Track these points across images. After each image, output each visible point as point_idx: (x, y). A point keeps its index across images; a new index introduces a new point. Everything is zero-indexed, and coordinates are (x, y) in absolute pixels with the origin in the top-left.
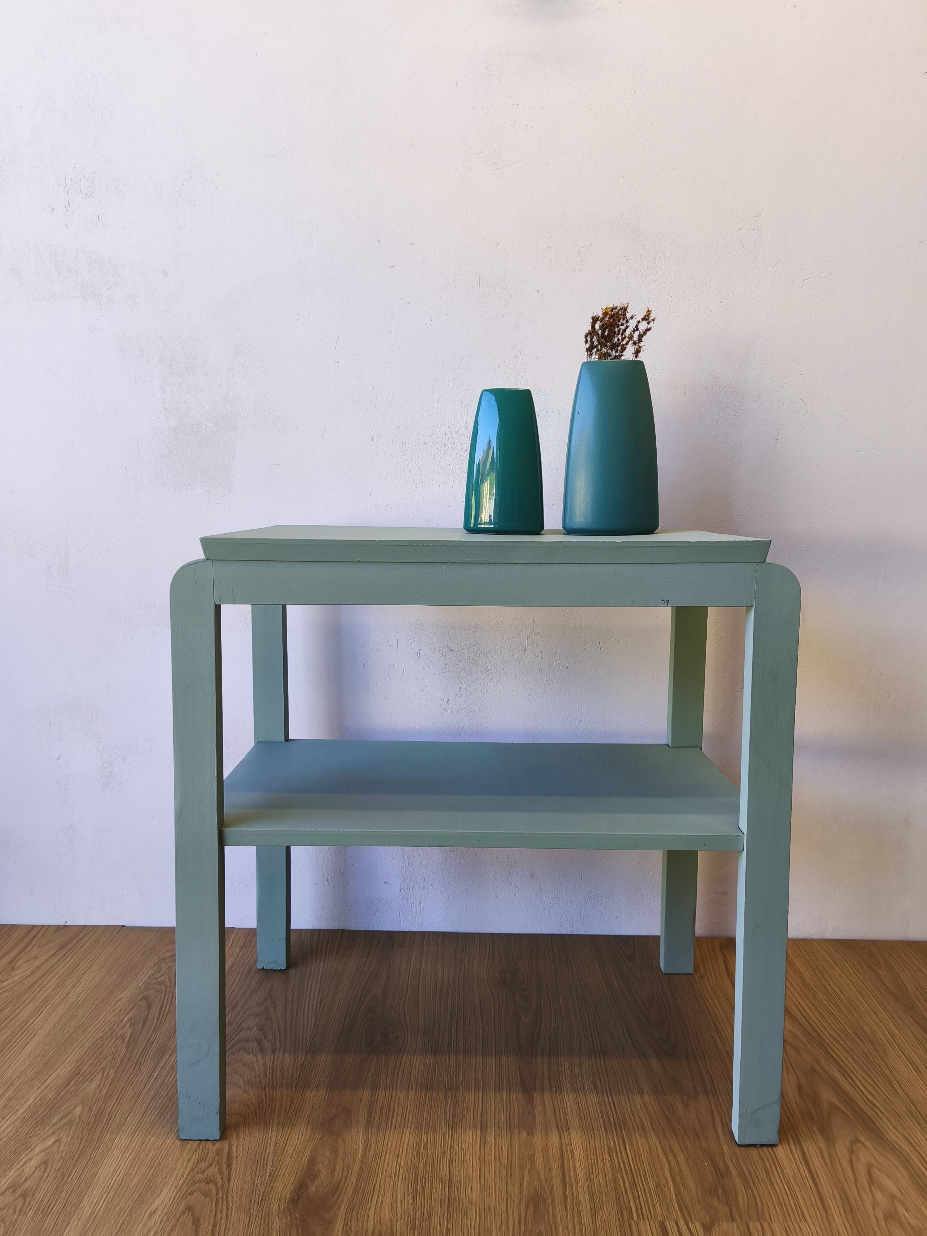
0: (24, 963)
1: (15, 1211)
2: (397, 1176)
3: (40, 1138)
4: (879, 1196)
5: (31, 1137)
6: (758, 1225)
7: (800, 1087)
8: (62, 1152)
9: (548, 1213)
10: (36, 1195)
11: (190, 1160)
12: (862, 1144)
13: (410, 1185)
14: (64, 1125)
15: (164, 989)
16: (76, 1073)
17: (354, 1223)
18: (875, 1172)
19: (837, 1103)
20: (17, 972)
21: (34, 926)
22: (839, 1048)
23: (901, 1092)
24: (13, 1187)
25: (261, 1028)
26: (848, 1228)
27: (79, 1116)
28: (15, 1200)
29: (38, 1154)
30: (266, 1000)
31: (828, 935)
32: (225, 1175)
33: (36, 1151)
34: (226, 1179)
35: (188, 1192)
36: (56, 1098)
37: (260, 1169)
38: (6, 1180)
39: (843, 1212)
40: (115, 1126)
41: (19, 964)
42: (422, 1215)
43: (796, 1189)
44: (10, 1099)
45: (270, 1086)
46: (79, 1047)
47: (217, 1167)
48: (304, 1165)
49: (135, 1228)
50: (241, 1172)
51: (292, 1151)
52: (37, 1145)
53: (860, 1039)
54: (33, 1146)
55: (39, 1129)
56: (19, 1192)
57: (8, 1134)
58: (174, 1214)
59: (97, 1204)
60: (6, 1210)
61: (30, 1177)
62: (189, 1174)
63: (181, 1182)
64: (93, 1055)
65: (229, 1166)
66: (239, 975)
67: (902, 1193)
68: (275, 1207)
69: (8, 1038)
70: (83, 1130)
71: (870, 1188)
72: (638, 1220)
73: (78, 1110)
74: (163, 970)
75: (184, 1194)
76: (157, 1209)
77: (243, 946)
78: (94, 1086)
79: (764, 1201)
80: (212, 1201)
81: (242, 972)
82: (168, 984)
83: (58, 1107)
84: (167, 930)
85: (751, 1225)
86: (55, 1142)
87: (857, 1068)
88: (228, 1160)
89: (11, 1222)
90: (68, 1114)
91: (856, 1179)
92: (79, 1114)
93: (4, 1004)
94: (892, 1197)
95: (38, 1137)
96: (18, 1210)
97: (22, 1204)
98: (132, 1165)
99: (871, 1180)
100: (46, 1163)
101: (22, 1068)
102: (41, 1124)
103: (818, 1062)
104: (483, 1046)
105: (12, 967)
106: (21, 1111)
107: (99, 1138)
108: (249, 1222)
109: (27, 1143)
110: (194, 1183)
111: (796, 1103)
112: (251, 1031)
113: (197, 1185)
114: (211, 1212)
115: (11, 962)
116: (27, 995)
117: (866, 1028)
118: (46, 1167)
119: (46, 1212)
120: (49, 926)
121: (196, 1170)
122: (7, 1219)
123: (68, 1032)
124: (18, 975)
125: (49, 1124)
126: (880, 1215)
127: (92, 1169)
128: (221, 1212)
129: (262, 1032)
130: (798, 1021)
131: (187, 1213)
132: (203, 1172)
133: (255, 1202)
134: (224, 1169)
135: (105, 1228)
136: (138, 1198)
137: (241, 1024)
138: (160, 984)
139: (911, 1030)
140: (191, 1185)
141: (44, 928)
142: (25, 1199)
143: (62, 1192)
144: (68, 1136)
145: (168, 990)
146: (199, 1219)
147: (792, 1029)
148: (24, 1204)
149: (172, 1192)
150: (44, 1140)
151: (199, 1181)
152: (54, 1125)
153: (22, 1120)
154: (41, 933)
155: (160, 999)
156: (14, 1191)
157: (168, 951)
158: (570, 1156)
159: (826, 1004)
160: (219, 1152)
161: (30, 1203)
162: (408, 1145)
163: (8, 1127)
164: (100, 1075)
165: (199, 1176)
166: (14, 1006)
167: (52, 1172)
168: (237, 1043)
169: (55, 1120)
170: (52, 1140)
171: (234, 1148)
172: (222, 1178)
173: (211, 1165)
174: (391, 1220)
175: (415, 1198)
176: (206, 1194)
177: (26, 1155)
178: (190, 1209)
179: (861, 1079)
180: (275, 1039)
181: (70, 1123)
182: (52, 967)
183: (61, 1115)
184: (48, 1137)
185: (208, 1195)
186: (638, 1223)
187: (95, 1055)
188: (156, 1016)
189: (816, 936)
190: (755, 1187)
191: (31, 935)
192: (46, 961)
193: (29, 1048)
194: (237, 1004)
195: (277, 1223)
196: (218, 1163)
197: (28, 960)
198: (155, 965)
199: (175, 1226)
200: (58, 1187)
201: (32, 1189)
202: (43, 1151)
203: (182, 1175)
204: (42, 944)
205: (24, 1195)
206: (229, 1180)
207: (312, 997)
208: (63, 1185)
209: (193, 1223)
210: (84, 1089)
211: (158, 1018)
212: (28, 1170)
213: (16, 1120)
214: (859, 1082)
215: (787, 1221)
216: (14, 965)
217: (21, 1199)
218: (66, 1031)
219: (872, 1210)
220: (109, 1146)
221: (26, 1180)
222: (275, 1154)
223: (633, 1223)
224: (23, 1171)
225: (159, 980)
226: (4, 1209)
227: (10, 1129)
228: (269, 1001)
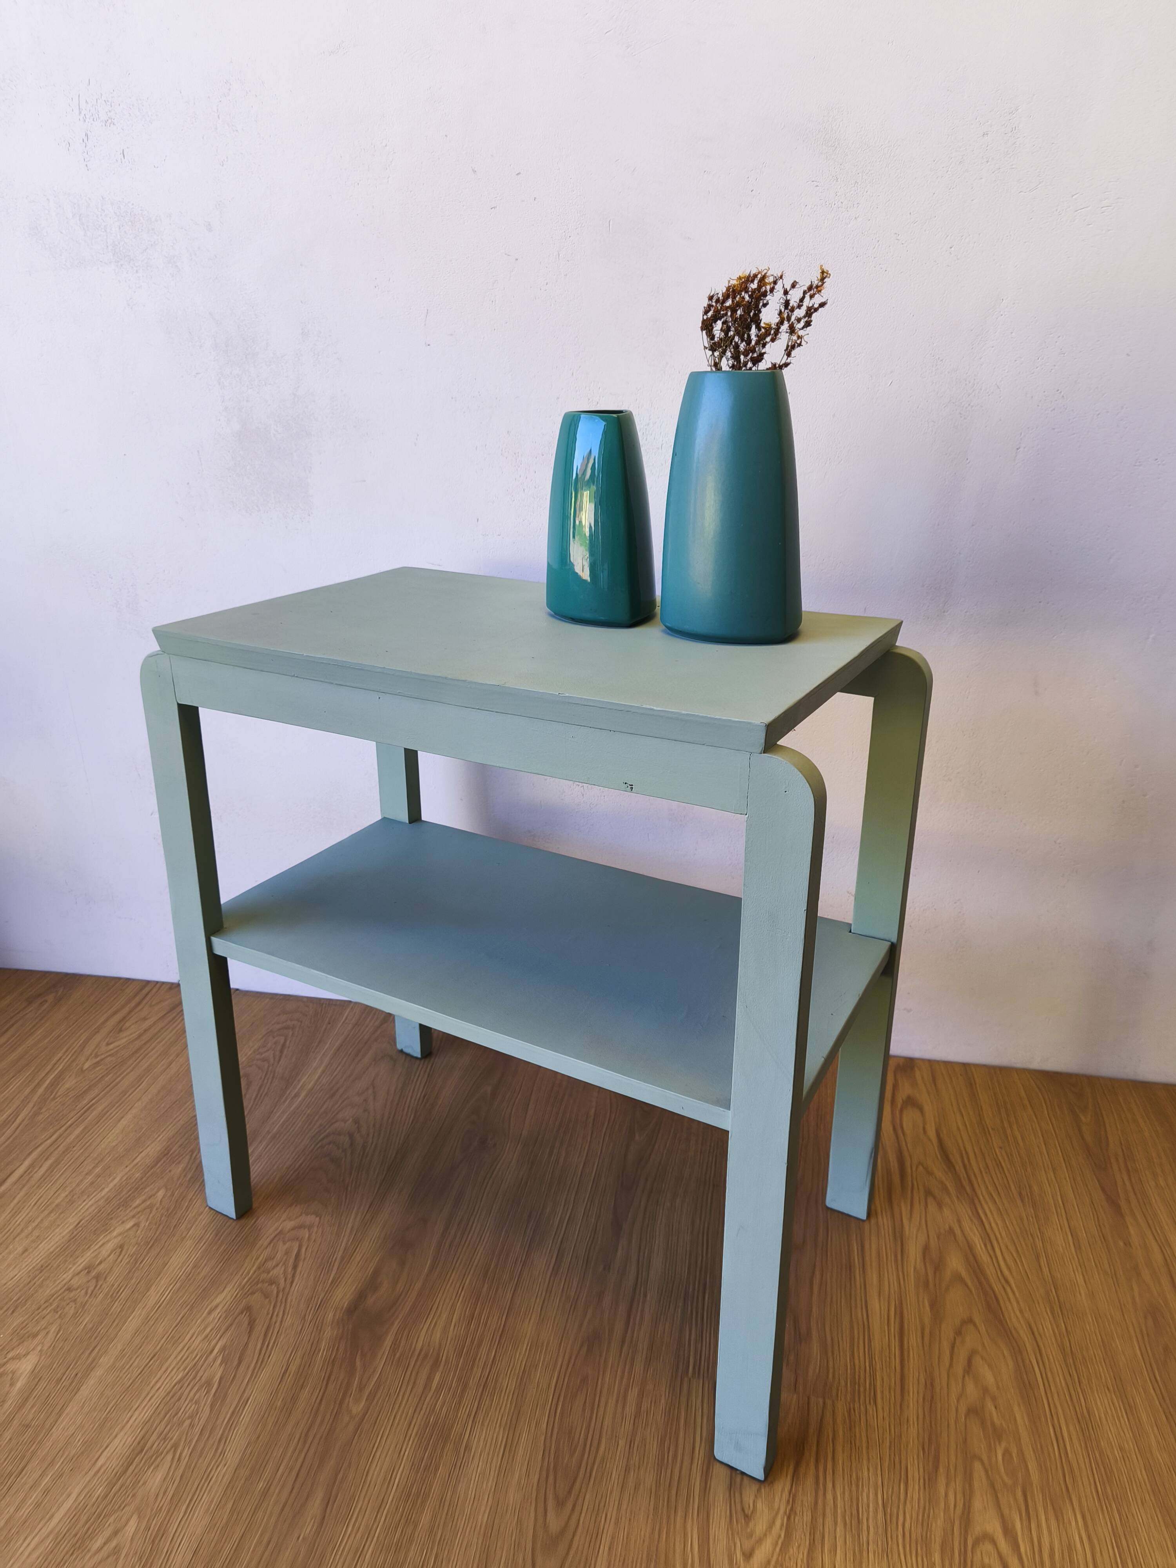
0: (133, 1024)
1: (86, 1293)
2: (457, 1299)
3: (120, 1220)
4: (971, 1388)
5: (111, 1219)
6: (821, 1401)
7: (926, 1249)
8: (139, 1237)
9: (601, 1356)
10: (108, 1279)
11: (258, 1258)
12: (975, 1325)
13: (468, 1309)
14: (144, 1209)
15: (266, 1066)
16: (165, 1153)
17: (403, 1342)
18: (978, 1361)
19: (964, 1274)
20: (124, 1034)
21: (148, 982)
22: (993, 1208)
23: (1046, 1270)
24: (89, 1268)
25: (356, 1121)
26: (921, 1416)
27: (161, 1201)
28: (88, 1281)
29: (115, 1237)
30: (367, 1089)
31: (1036, 1064)
32: (289, 1276)
33: (115, 1233)
34: (289, 1281)
35: (250, 1291)
36: (142, 1178)
37: (324, 1275)
38: (83, 1260)
39: (922, 1400)
40: (194, 1214)
41: (127, 1025)
42: (472, 1341)
43: (878, 1368)
44: (98, 1176)
45: (353, 1186)
46: (172, 1125)
47: (283, 1268)
48: (367, 1276)
49: (194, 1322)
50: (305, 1276)
51: (360, 1258)
52: (116, 1228)
53: (1022, 1201)
54: (112, 1229)
55: (121, 1211)
56: (93, 1274)
57: (90, 1214)
58: (232, 1313)
59: (162, 1294)
60: (79, 1291)
61: (105, 1259)
62: (255, 1272)
63: (246, 1280)
64: (184, 1135)
65: (295, 1267)
66: (345, 1059)
67: (998, 1388)
68: (331, 1316)
69: (105, 1108)
70: (161, 1217)
71: (964, 1377)
72: (692, 1376)
73: (161, 1194)
74: (269, 1045)
75: (246, 1294)
76: (217, 1306)
77: (356, 1024)
78: (180, 1169)
79: (837, 1376)
80: (271, 1304)
81: (350, 1054)
82: (272, 1061)
83: (142, 1189)
84: (281, 997)
85: (813, 1399)
86: (134, 1225)
87: (1004, 1234)
88: (295, 1261)
89: (82, 1303)
90: (150, 1198)
91: (951, 1365)
92: (161, 1197)
93: (107, 1069)
94: (985, 1390)
95: (118, 1220)
96: (89, 1292)
97: (94, 1286)
98: (201, 1259)
99: (969, 1367)
100: (121, 1247)
101: (114, 1144)
102: (123, 1206)
103: (959, 1221)
104: (584, 1163)
105: (119, 1029)
106: (107, 1190)
107: (175, 1226)
108: (301, 1329)
109: (107, 1224)
110: (257, 1283)
111: (915, 1268)
112: (345, 1122)
113: (260, 1285)
114: (268, 1314)
115: (120, 1021)
116: (131, 1061)
117: (1035, 1188)
118: (121, 1251)
119: (116, 1296)
120: (163, 983)
121: (262, 1269)
122: (78, 1300)
123: (164, 1107)
124: (126, 1037)
125: (131, 1206)
126: (963, 1409)
127: (164, 1257)
128: (277, 1315)
129: (357, 1125)
130: (955, 1170)
131: (244, 1314)
132: (269, 1273)
133: (312, 1308)
134: (290, 1270)
135: (166, 1319)
136: (201, 1293)
137: (337, 1113)
138: (264, 1060)
139: (1090, 1195)
140: (254, 1285)
141: (158, 986)
142: (97, 1281)
143: (132, 1278)
144: (147, 1220)
145: (270, 1068)
146: (255, 1321)
147: (944, 1179)
148: (96, 1287)
149: (234, 1289)
150: (123, 1222)
151: (263, 1281)
152: (135, 1208)
153: (106, 1200)
154: (154, 990)
155: (261, 1078)
156: (88, 1272)
157: (278, 1023)
158: (642, 1298)
159: (997, 1151)
160: (287, 1253)
161: (101, 1286)
162: (477, 1266)
163: (91, 1206)
164: (188, 1157)
165: (264, 1276)
166: (116, 1073)
167: (127, 1256)
168: (327, 1136)
169: (138, 1202)
170: (131, 1224)
171: (303, 1250)
172: (285, 1281)
173: (277, 1265)
174: (440, 1344)
175: (469, 1323)
176: (266, 1296)
177: (104, 1236)
178: (248, 1309)
179: (1003, 1248)
180: (368, 1135)
181: (151, 1207)
182: (159, 1031)
183: (144, 1197)
184: (127, 1220)
185: (267, 1298)
186: (691, 1379)
187: (187, 1135)
188: (254, 1097)
189: (1019, 1065)
190: (833, 1358)
191: (145, 992)
192: (155, 1023)
193: (124, 1122)
194: (337, 1090)
195: (328, 1333)
196: (284, 1264)
197: (136, 1022)
198: (262, 1038)
199: (231, 1325)
200: (129, 1272)
201: (105, 1272)
202: (120, 1234)
203: (248, 1273)
204: (153, 1003)
205: (97, 1278)
206: (292, 1283)
207: (416, 1090)
208: (135, 1271)
209: (249, 1324)
210: (170, 1171)
211: (255, 1099)
212: (104, 1252)
213: (101, 1198)
214: (999, 1251)
215: (854, 1401)
216: (123, 1025)
217: (94, 1281)
218: (163, 1105)
219: (955, 1401)
220: (184, 1235)
221: (100, 1263)
222: (342, 1258)
223: (686, 1379)
224: (99, 1253)
225: (263, 1055)
226: (77, 1289)
227: (93, 1208)
228: (370, 1091)
